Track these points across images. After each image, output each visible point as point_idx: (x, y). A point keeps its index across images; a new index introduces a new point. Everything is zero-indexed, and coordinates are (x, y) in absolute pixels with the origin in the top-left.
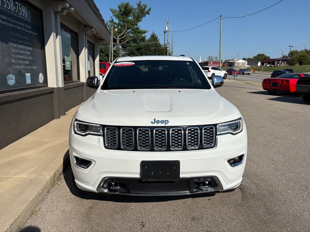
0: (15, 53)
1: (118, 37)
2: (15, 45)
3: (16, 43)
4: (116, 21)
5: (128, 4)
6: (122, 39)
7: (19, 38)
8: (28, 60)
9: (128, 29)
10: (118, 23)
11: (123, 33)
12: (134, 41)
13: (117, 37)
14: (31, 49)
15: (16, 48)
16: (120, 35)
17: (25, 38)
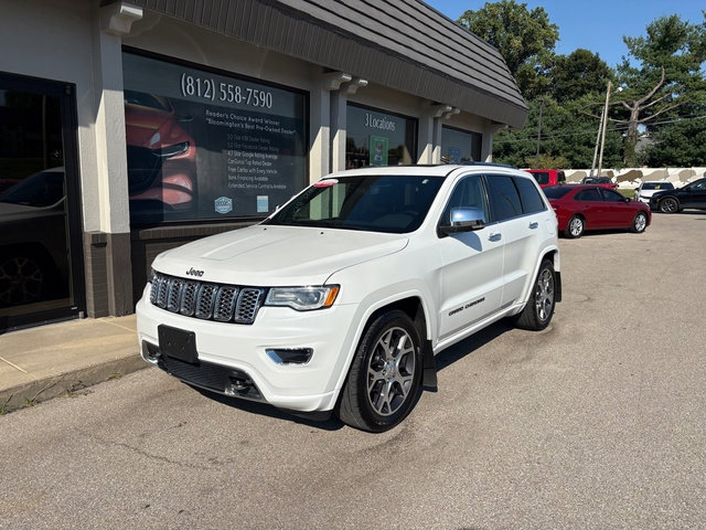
0: (234, 166)
1: (636, 104)
2: (238, 154)
3: (241, 150)
4: (637, 64)
5: (673, 20)
6: (647, 109)
7: (248, 143)
8: (267, 175)
9: (668, 81)
10: (640, 69)
11: (652, 93)
12: (684, 111)
13: (632, 106)
14: (276, 157)
15: (241, 158)
16: (642, 101)
17: (263, 141)
